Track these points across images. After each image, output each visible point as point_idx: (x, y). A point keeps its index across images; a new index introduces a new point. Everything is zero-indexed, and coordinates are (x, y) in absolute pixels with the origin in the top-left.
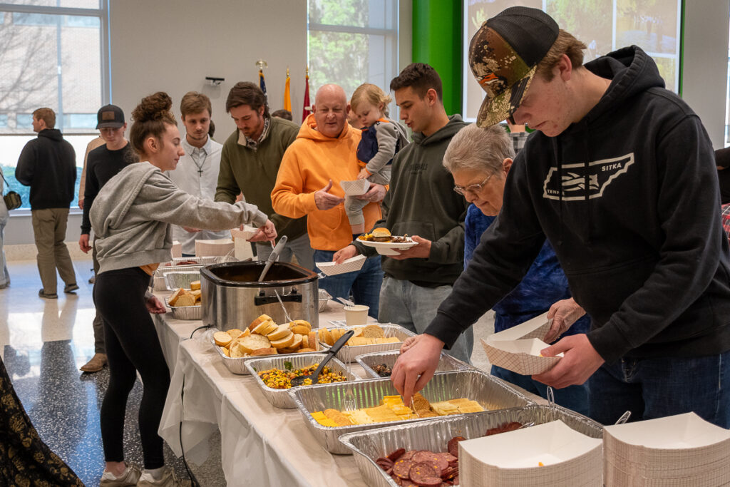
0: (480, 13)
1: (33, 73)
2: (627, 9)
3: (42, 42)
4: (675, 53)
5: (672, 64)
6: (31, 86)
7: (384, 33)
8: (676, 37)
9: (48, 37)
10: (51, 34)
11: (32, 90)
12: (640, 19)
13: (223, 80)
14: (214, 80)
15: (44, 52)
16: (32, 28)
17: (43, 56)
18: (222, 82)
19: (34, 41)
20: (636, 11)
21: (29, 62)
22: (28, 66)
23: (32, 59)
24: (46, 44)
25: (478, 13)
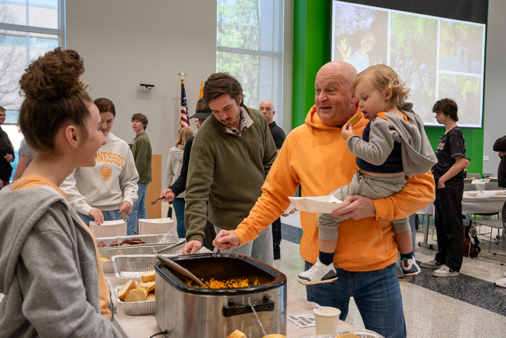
0: (343, 41)
1: (8, 80)
2: (447, 41)
3: (15, 58)
4: (480, 73)
5: (478, 81)
6: (6, 89)
7: (272, 55)
8: (481, 62)
9: (20, 55)
10: (22, 53)
11: (7, 92)
12: (456, 48)
13: (153, 86)
14: (147, 86)
15: (17, 65)
16: (7, 47)
17: (16, 68)
18: (152, 88)
19: (9, 57)
20: (453, 43)
21: (5, 72)
22: (4, 75)
23: (8, 69)
24: (18, 59)
25: (342, 41)
